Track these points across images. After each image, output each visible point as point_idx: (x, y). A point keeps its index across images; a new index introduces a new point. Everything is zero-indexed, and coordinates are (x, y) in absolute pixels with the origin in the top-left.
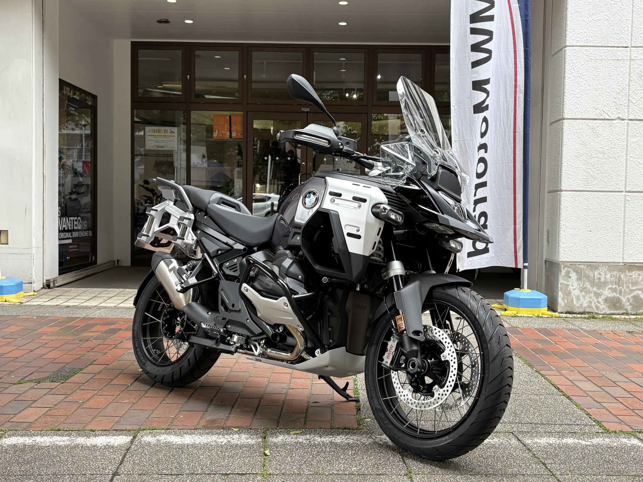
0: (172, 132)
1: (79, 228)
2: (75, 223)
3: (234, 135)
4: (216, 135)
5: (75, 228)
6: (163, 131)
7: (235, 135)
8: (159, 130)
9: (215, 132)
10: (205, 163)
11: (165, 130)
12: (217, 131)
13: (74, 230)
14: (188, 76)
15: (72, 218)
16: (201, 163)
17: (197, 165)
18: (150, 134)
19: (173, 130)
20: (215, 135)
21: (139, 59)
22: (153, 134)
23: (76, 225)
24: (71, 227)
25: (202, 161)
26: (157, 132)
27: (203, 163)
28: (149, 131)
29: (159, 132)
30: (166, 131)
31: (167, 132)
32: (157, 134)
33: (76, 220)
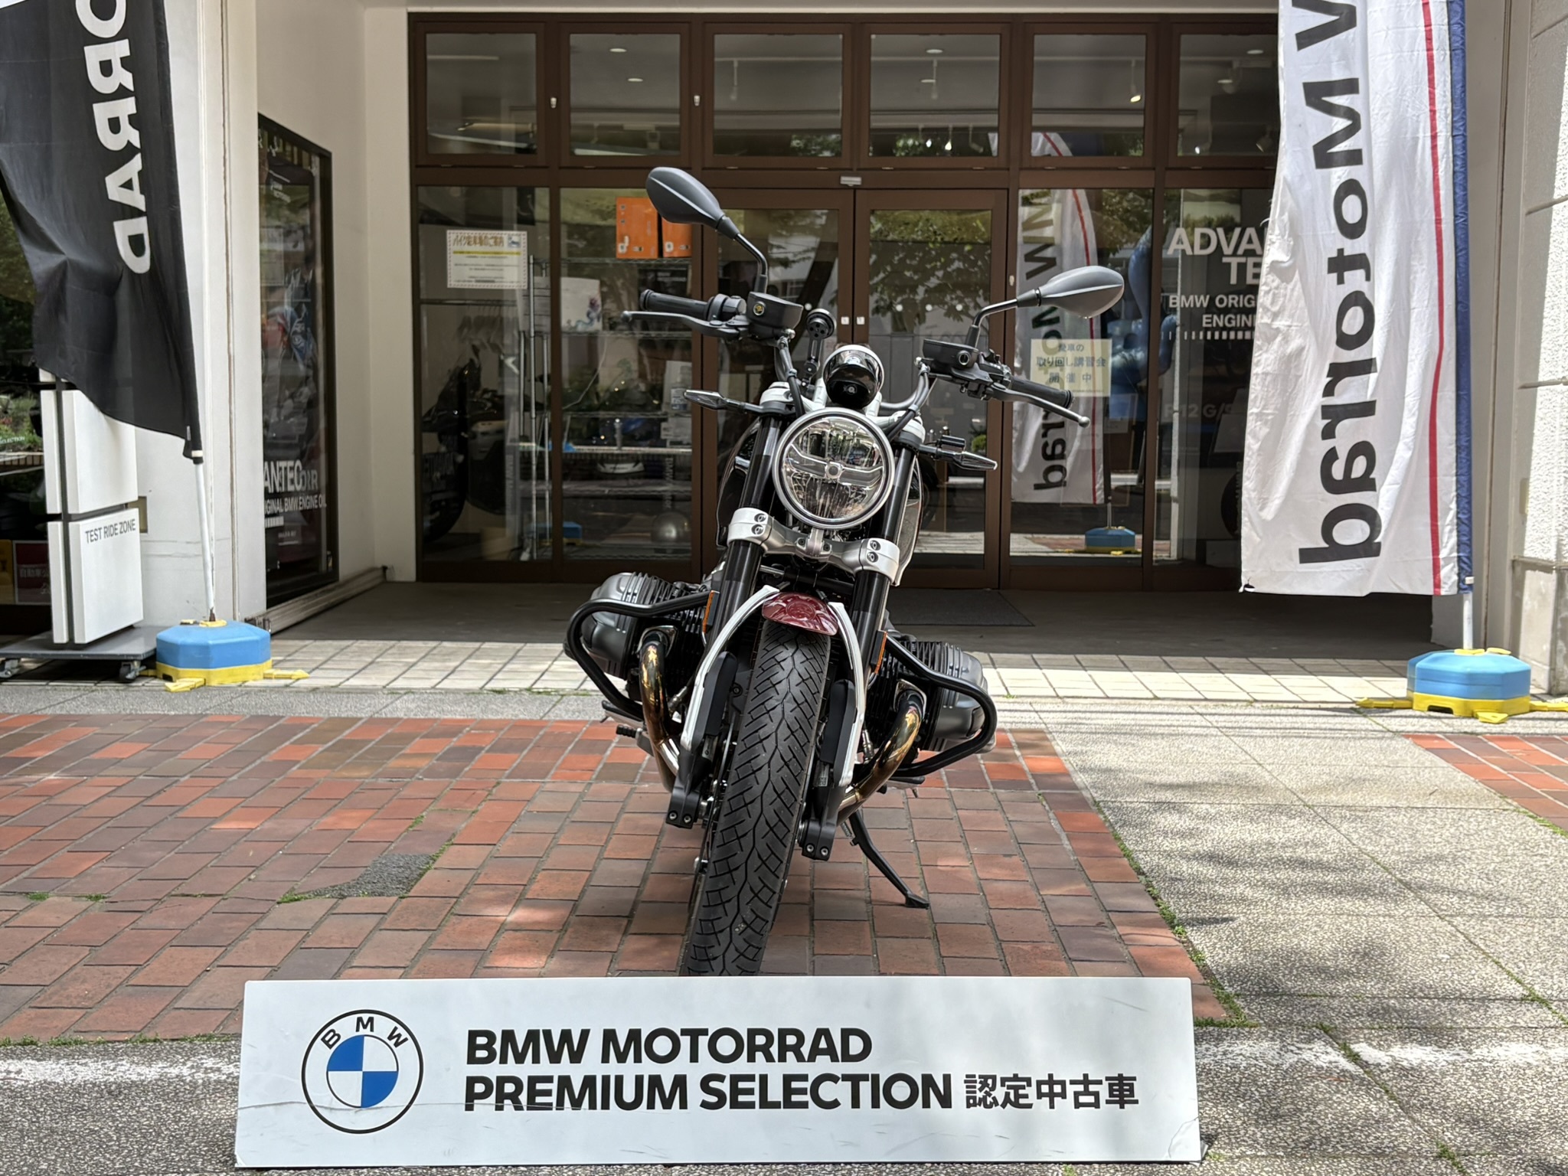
0: (513, 243)
1: (299, 488)
2: (290, 475)
3: (669, 248)
4: (625, 250)
5: (291, 488)
6: (492, 242)
7: (672, 248)
8: (480, 238)
9: (622, 241)
10: (596, 321)
11: (496, 238)
12: (627, 239)
13: (289, 494)
14: (554, 100)
15: (282, 464)
16: (587, 320)
17: (576, 327)
18: (457, 248)
19: (515, 239)
20: (622, 248)
21: (429, 57)
22: (467, 248)
23: (292, 481)
24: (280, 485)
25: (588, 314)
26: (475, 243)
27: (592, 320)
28: (458, 241)
29: (481, 243)
30: (498, 242)
31: (502, 242)
32: (477, 248)
33: (292, 468)
